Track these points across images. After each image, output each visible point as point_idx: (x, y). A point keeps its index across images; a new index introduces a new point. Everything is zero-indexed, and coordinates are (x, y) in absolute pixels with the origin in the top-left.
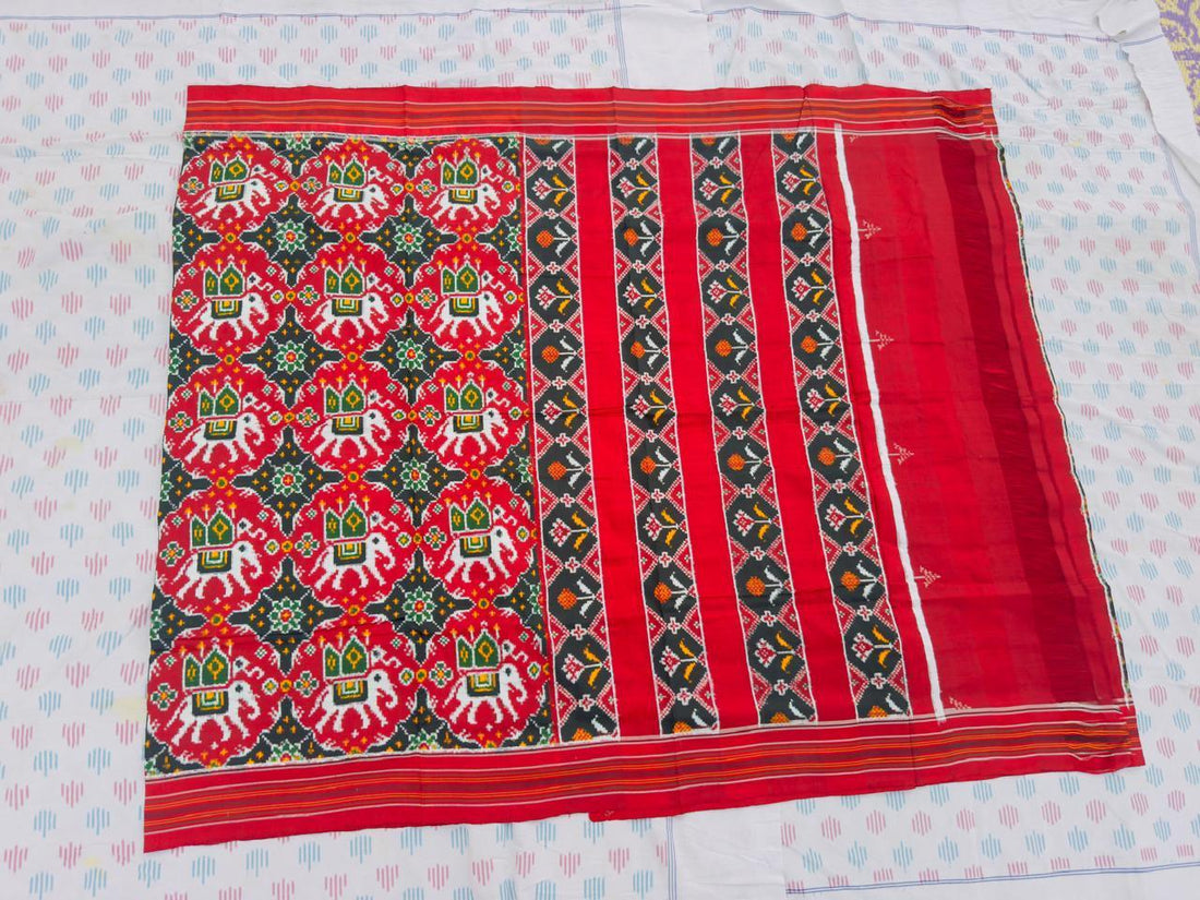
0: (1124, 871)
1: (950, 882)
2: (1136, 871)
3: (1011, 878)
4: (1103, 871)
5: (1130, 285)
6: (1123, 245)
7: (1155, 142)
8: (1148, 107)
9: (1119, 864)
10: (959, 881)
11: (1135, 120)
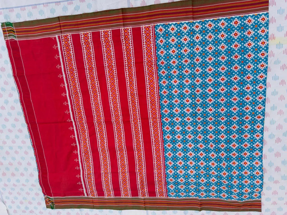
0: (6, 8)
1: (52, 3)
2: (3, 9)
3: (36, 5)
4: (12, 8)
5: (10, 164)
6: (13, 175)
7: (6, 202)
8: (8, 211)
9: (8, 10)
10: (49, 3)
11: (11, 207)
